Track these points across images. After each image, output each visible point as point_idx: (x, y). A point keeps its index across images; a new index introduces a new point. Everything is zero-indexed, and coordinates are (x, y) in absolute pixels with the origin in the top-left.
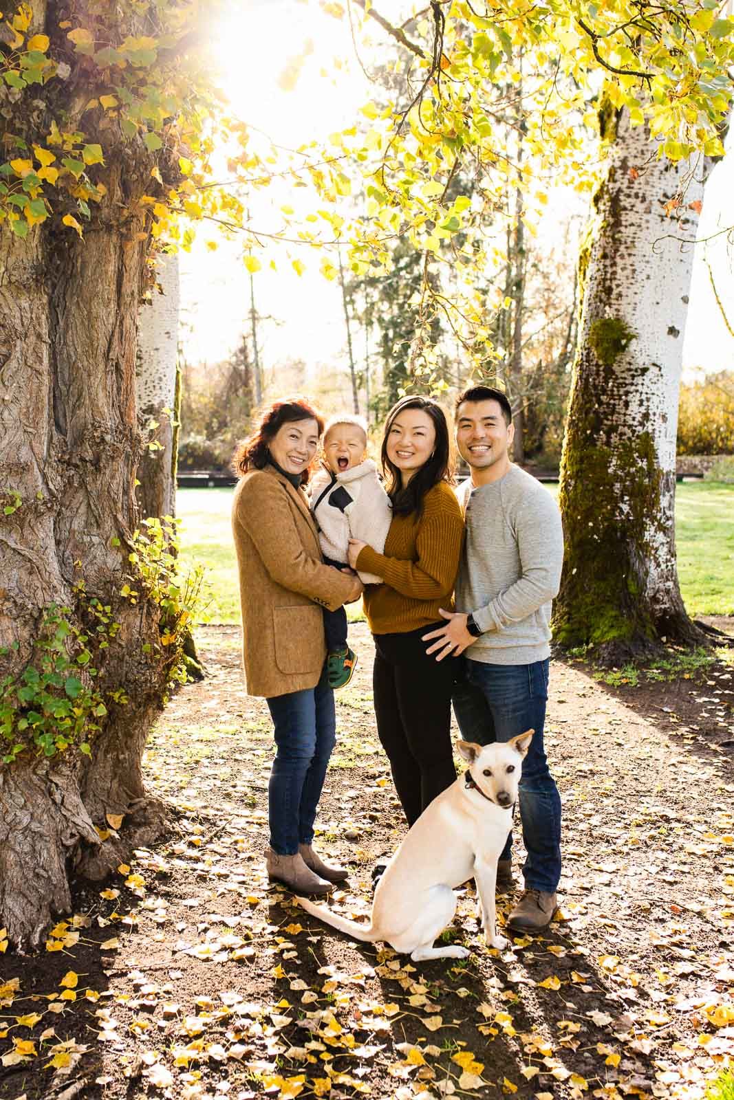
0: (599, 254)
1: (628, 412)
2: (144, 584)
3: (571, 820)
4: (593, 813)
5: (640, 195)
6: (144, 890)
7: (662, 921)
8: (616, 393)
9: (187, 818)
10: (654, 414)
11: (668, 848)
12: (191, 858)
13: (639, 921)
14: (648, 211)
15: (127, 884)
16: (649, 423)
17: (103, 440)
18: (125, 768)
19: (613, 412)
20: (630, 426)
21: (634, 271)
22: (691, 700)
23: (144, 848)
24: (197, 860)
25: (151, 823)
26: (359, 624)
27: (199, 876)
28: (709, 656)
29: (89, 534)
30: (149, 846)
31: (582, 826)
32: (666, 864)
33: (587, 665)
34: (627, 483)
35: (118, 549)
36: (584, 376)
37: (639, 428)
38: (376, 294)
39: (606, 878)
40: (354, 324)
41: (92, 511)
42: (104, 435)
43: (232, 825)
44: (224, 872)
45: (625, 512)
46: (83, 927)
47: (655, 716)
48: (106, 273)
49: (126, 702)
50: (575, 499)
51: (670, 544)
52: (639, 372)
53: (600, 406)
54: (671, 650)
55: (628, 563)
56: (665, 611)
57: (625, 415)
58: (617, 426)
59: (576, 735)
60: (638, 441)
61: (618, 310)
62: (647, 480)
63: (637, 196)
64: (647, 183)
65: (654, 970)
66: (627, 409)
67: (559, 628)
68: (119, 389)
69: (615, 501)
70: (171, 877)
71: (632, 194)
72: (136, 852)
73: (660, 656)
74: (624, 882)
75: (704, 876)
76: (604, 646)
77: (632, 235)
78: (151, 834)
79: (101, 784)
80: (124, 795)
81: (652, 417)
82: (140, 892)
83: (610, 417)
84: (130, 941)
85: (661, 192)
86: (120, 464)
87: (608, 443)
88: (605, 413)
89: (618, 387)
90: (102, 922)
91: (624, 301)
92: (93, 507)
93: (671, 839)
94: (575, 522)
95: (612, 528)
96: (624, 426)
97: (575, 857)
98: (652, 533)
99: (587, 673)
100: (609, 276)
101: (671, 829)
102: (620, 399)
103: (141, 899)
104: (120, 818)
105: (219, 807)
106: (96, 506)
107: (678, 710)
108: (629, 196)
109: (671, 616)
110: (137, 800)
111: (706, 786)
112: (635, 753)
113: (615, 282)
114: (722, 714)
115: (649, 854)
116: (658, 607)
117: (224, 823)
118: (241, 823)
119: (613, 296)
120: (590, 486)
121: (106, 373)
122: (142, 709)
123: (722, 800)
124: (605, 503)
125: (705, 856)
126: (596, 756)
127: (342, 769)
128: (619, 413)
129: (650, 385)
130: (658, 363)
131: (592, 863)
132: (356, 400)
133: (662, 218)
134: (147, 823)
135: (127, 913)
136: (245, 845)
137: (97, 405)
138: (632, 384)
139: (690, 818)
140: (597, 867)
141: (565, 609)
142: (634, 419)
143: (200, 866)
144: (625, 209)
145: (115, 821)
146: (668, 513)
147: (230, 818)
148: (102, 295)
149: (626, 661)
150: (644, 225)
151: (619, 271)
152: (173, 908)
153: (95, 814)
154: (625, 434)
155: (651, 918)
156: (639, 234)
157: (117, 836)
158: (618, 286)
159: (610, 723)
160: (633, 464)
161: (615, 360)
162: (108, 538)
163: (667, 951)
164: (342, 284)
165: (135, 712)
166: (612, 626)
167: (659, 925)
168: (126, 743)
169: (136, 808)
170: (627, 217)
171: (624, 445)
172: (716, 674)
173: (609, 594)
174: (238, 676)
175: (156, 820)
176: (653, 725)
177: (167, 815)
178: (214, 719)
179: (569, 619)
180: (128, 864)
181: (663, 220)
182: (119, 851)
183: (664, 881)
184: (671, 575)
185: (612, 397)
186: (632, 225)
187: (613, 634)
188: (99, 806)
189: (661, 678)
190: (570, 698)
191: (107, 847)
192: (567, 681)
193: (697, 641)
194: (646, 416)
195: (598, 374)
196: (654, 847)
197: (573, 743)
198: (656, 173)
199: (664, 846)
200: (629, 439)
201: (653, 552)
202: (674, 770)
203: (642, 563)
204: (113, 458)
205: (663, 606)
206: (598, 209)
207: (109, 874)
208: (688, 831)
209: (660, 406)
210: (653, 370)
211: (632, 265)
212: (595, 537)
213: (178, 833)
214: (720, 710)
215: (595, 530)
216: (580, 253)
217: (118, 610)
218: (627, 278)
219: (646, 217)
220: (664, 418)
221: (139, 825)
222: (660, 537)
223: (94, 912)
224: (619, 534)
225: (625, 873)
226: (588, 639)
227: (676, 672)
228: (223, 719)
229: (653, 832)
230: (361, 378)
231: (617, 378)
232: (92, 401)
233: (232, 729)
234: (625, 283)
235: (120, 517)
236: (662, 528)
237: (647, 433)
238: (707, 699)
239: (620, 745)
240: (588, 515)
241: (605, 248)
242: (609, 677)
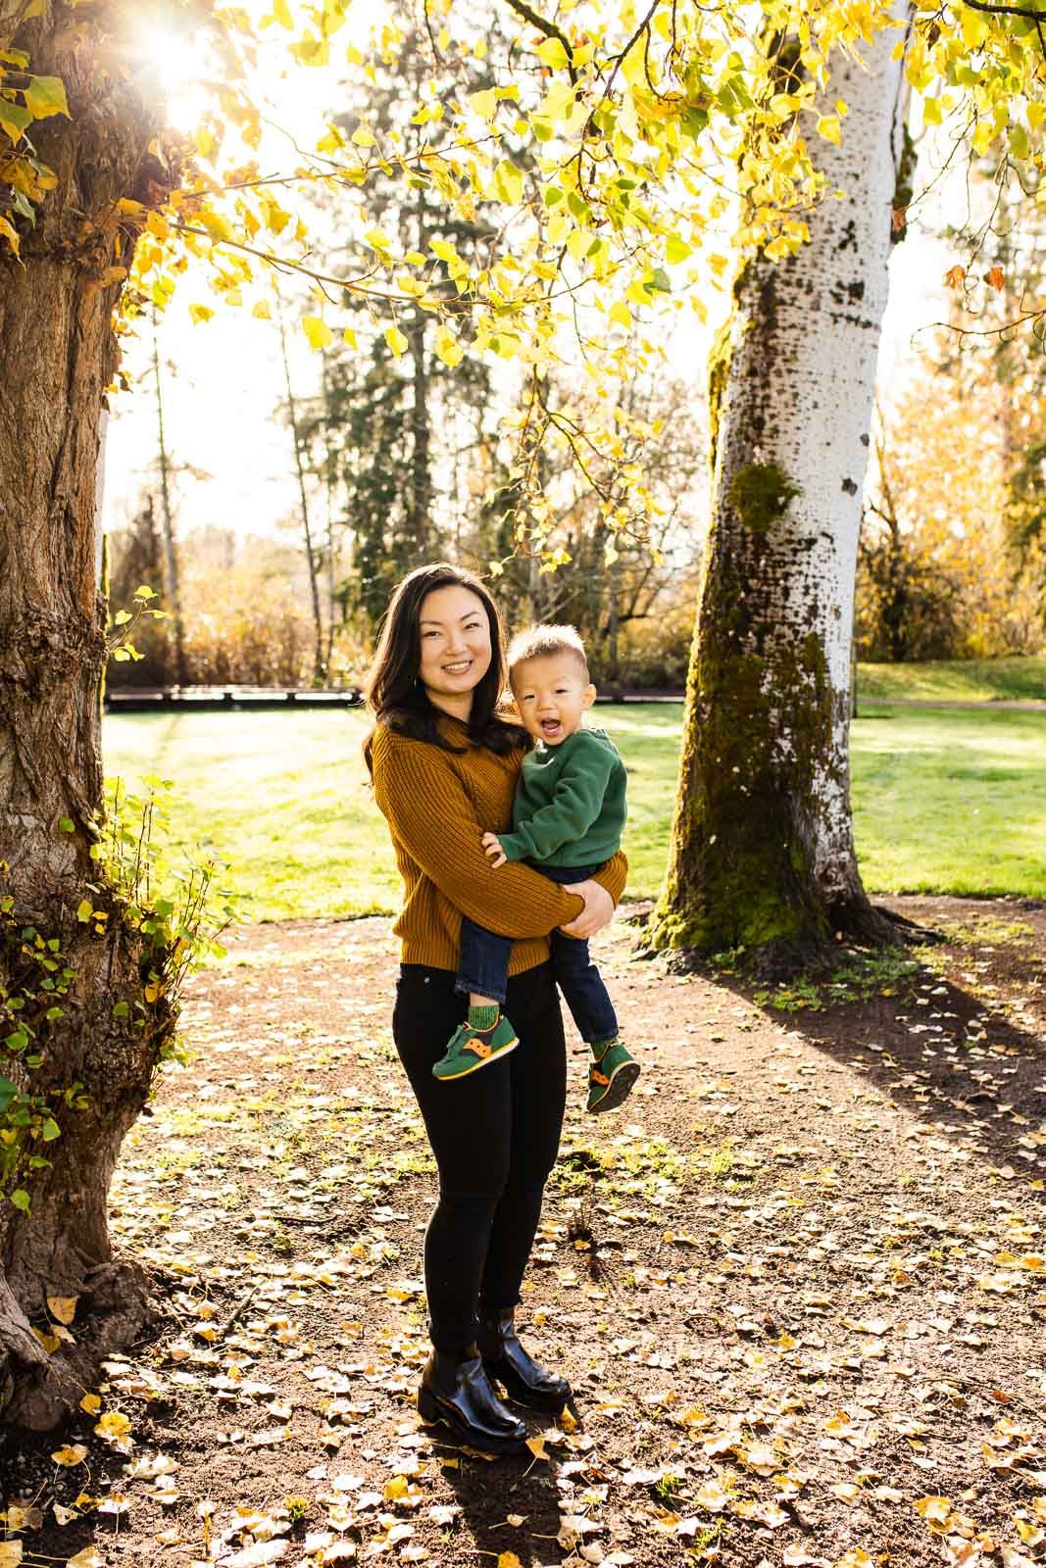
0: (742, 369)
1: (788, 604)
2: (116, 898)
3: (794, 1244)
4: (822, 1228)
5: (805, 282)
6: (131, 1441)
7: (988, 1421)
8: (770, 575)
9: (185, 1289)
10: (825, 607)
11: (951, 1283)
12: (201, 1367)
13: (953, 1423)
14: (816, 307)
15: (98, 1431)
16: (819, 620)
17: (45, 643)
18: (80, 1216)
19: (767, 604)
20: (792, 625)
21: (796, 395)
22: (902, 1030)
23: (119, 1357)
24: (213, 1370)
25: (127, 1306)
26: (370, 920)
27: (223, 1401)
28: (908, 959)
29: (17, 812)
30: (126, 1351)
31: (814, 1254)
32: (960, 1314)
33: (742, 979)
34: (788, 709)
35: (69, 837)
36: (724, 550)
37: (804, 628)
38: (339, 438)
39: (877, 1347)
40: (311, 480)
41: (24, 771)
42: (47, 634)
43: (261, 1296)
44: (265, 1389)
45: (786, 751)
46: (27, 1528)
47: (860, 1057)
48: (52, 338)
49: (84, 1106)
50: (713, 734)
51: (845, 796)
52: (804, 545)
53: (747, 595)
54: (852, 952)
55: (791, 825)
56: (839, 895)
57: (784, 608)
58: (773, 624)
59: (757, 1096)
60: (803, 646)
61: (773, 453)
62: (815, 704)
63: (799, 283)
64: (815, 265)
65: (1005, 1516)
66: (786, 599)
67: (693, 924)
68: (69, 552)
69: (771, 735)
70: (174, 1408)
71: (793, 281)
72: (105, 1365)
73: (841, 962)
74: (907, 1352)
75: (1024, 1331)
76: (762, 949)
77: (792, 342)
78: (125, 1326)
79: (36, 1246)
80: (79, 1262)
81: (821, 611)
82: (125, 1446)
83: (762, 611)
84: (118, 1550)
85: (835, 280)
86: (73, 687)
87: (760, 650)
88: (754, 605)
89: (773, 567)
90: (63, 1514)
91: (782, 439)
92: (25, 765)
93: (952, 1268)
94: (712, 766)
95: (767, 775)
96: (783, 624)
97: (819, 1311)
98: (822, 781)
99: (742, 993)
100: (758, 401)
101: (946, 1250)
102: (777, 585)
103: (127, 1460)
104: (72, 1302)
105: (233, 1261)
106: (29, 762)
107: (890, 1047)
108: (788, 284)
109: (848, 901)
110: (101, 1267)
111: (971, 1172)
112: (852, 1120)
113: (768, 412)
114: (953, 1050)
115: (928, 1296)
116: (829, 889)
117: (248, 1291)
118: (277, 1292)
119: (766, 432)
120: (735, 714)
121: (49, 520)
122: (111, 1114)
123: (1000, 1194)
124: (756, 738)
125: (1010, 1295)
126: (796, 1130)
127: (417, 1175)
128: (776, 606)
129: (819, 564)
130: (830, 533)
131: (848, 1319)
132: (314, 588)
133: (835, 317)
134: (120, 1308)
135: (106, 1490)
136: (292, 1332)
137: (34, 581)
138: (794, 563)
139: (967, 1228)
140: (857, 1325)
141: (701, 896)
142: (796, 614)
143: (219, 1381)
144: (782, 302)
145: (63, 1308)
146: (842, 752)
147: (255, 1281)
148: (45, 379)
149: (795, 972)
150: (810, 328)
151: (774, 394)
152: (186, 1473)
153: (28, 1299)
154: (784, 637)
155: (969, 1417)
156: (804, 341)
157: (71, 1339)
158: (772, 417)
159: (800, 1072)
160: (796, 681)
161: (769, 527)
162: (52, 818)
163: (1015, 1479)
164: (292, 422)
165: (99, 1121)
166: (771, 920)
167: (984, 1428)
168: (83, 1172)
169: (101, 1280)
170: (786, 315)
171: (783, 653)
172: (925, 987)
173: (764, 872)
174: (208, 1014)
175: (135, 1299)
176: (862, 1074)
177: (150, 1287)
178: (189, 1094)
179: (707, 911)
180: (96, 1392)
181: (836, 322)
182: (78, 1369)
183: (966, 1345)
184: (845, 842)
185: (765, 581)
186: (793, 326)
187: (773, 932)
188: (35, 1285)
189: (852, 997)
190: (731, 1034)
191: (59, 1366)
192: (718, 1007)
193: (884, 937)
194: (813, 610)
195: (744, 548)
196: (931, 1284)
197: (755, 1108)
198: (828, 251)
199: (946, 1282)
200: (790, 643)
201: (822, 809)
202: (917, 1146)
203: (810, 825)
204: (62, 676)
205: (836, 888)
206: (741, 302)
207: (65, 1415)
208: (972, 1250)
209: (832, 596)
210: (823, 542)
211: (793, 387)
212: (743, 788)
213: (172, 1320)
214: (947, 1044)
215: (742, 778)
216: (712, 367)
217: (70, 945)
218: (786, 405)
219: (813, 315)
220: (837, 613)
221: (106, 1312)
222: (832, 788)
223: (45, 1496)
224: (777, 784)
225: (901, 1334)
226: (736, 940)
227: (870, 988)
228: (204, 1094)
229: (920, 1258)
230: (321, 557)
231: (772, 554)
232: (24, 574)
233: (224, 1111)
234: (784, 413)
235: (72, 779)
236: (836, 775)
237: (815, 635)
238: (924, 1028)
239: (824, 1108)
240: (733, 756)
241: (752, 360)
242: (779, 998)
